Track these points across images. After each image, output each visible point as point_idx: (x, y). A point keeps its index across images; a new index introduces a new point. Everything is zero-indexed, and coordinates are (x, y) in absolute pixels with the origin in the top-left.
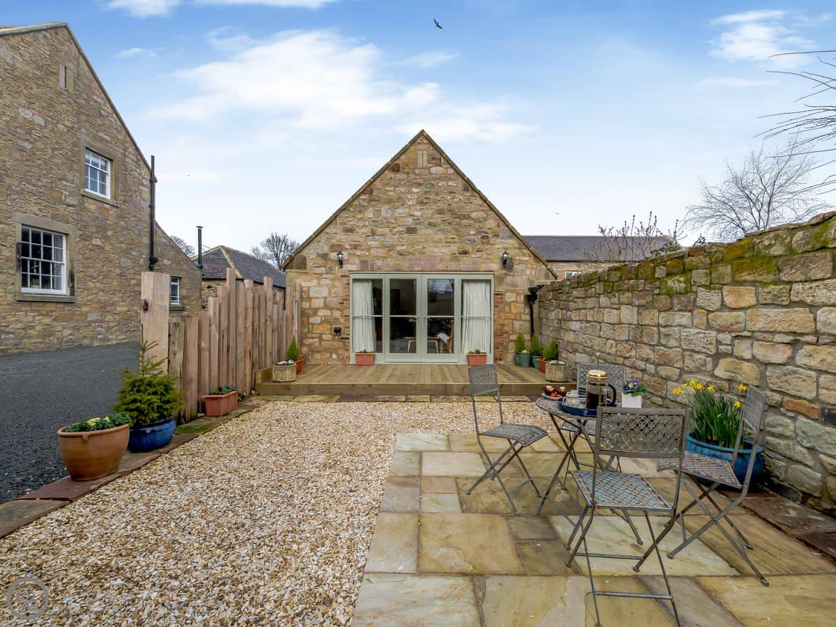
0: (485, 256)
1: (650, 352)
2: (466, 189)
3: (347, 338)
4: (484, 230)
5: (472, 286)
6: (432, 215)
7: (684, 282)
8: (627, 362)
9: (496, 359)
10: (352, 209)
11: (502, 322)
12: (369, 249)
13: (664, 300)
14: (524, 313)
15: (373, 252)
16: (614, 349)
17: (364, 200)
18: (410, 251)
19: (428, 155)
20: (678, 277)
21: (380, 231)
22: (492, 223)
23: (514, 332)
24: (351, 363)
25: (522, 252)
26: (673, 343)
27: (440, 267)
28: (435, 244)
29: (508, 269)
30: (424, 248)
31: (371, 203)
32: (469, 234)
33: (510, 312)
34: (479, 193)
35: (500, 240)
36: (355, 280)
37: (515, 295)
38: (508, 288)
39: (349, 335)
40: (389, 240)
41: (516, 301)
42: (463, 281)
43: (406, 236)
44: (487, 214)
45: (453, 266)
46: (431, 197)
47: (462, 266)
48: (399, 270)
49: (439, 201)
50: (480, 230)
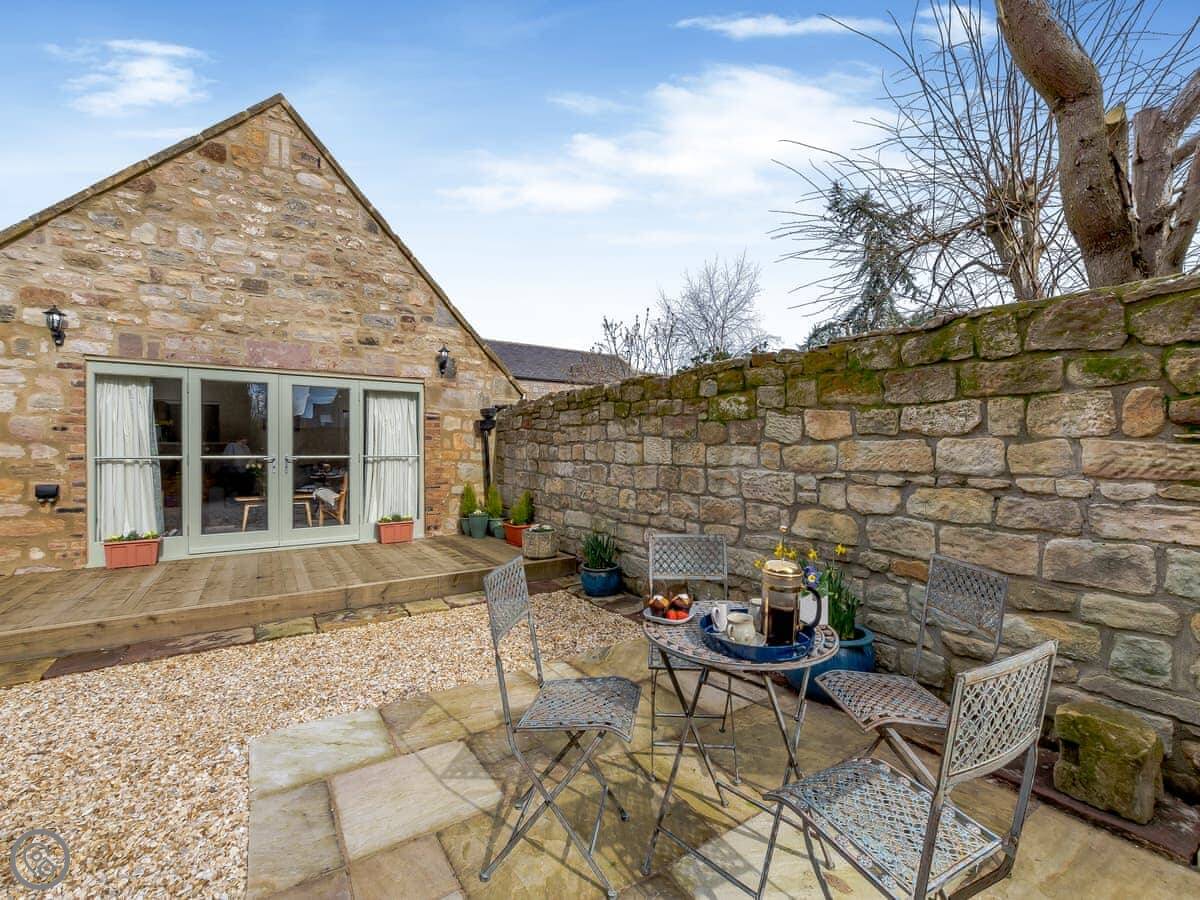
0: (407, 351)
1: (691, 505)
2: (371, 229)
3: (78, 510)
4: (407, 306)
5: (384, 402)
6: (303, 263)
7: (746, 403)
8: (654, 521)
9: (428, 528)
10: (91, 215)
11: (438, 465)
12: (144, 311)
13: (714, 429)
14: (474, 450)
15: (155, 318)
16: (632, 503)
17: (129, 202)
18: (252, 326)
19: (294, 146)
20: (736, 396)
21: (173, 275)
22: (419, 296)
23: (458, 481)
24: (90, 565)
25: (471, 352)
26: (728, 490)
27: (320, 363)
28: (309, 320)
29: (447, 377)
30: (286, 324)
31: (150, 212)
32: (378, 310)
33: (452, 448)
34: (395, 240)
35: (434, 328)
36: (100, 378)
37: (459, 420)
38: (447, 408)
39: (84, 501)
40: (199, 297)
41: (462, 431)
42: (367, 393)
43: (243, 295)
44: (412, 280)
45: (347, 363)
46: (302, 228)
47: (365, 366)
48: (224, 364)
49: (317, 239)
50: (400, 306)
